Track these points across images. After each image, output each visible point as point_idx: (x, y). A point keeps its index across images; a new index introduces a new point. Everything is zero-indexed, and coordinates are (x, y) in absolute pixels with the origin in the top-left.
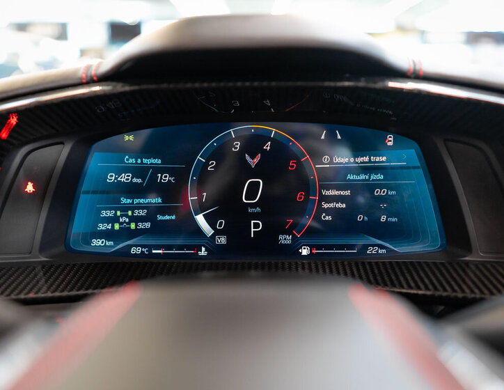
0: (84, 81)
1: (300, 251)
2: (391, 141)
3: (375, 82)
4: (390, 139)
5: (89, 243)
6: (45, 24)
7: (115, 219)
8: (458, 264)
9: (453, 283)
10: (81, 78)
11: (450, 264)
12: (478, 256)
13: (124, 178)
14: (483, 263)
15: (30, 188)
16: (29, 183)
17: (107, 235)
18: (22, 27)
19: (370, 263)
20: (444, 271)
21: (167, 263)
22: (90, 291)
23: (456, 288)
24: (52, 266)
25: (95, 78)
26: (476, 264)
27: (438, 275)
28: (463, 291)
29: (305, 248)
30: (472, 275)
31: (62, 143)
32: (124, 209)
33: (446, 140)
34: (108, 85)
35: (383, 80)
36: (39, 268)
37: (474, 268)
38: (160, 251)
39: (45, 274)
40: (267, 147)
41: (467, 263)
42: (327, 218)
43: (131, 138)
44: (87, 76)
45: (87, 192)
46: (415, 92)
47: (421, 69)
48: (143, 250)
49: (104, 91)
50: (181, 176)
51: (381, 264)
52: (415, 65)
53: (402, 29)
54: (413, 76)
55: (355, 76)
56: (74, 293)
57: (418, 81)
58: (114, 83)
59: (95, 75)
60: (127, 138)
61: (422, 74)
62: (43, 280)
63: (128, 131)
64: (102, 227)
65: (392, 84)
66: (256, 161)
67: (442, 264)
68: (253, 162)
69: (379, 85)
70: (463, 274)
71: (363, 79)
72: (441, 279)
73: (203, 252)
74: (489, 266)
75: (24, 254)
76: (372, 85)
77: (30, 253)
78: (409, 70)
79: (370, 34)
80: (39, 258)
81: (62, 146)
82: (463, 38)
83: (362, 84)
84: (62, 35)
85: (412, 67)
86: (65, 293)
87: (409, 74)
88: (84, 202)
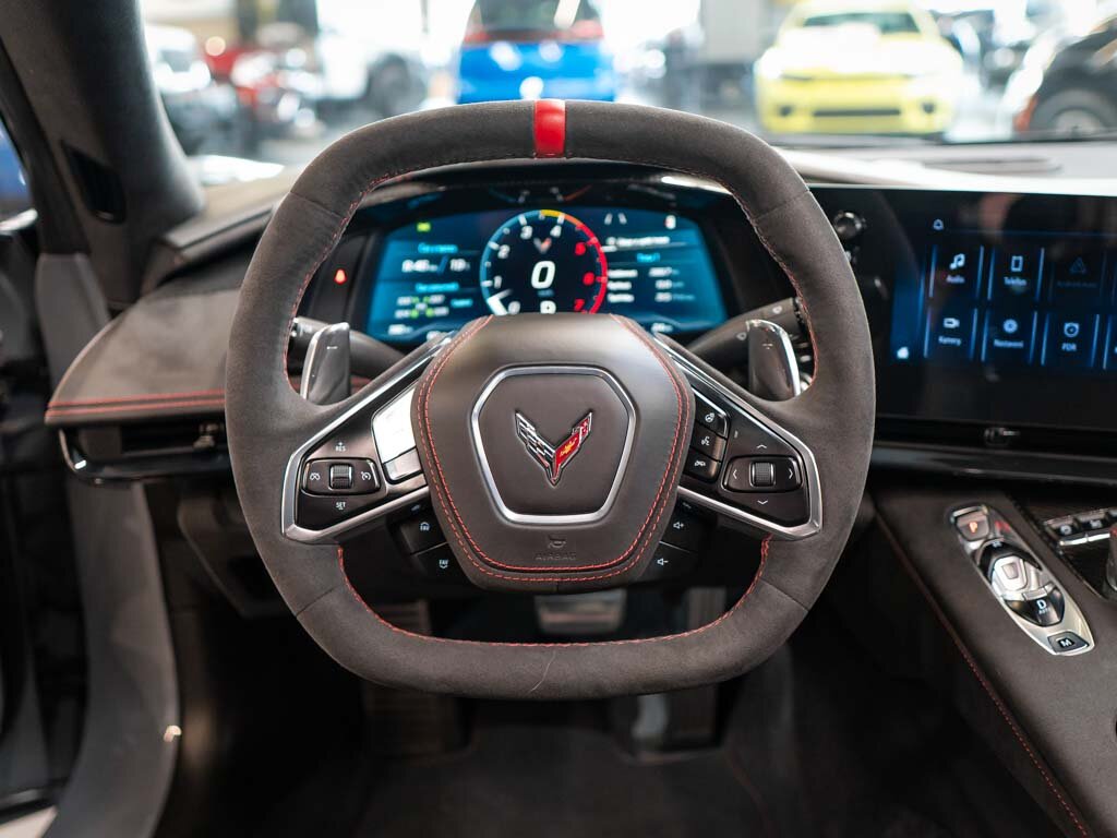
5: (387, 330)
7: (411, 307)
13: (422, 266)
15: (340, 277)
16: (339, 271)
17: (406, 322)
32: (421, 296)
40: (556, 231)
45: (386, 280)
50: (474, 262)
63: (423, 220)
64: (400, 314)
68: (544, 246)
88: (382, 292)
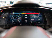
1: (30, 24)
39: (5, 26)
41: (47, 25)
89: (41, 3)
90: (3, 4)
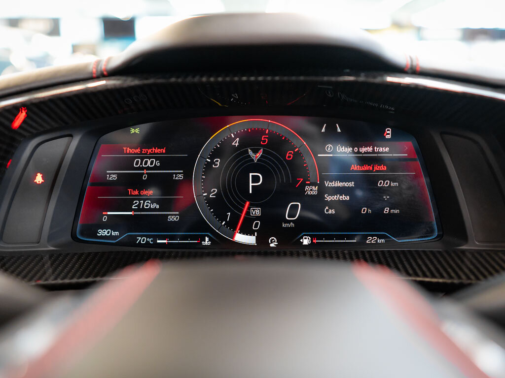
0: (94, 75)
1: (301, 240)
2: (389, 134)
3: (375, 77)
4: (388, 132)
5: (95, 233)
6: (36, 19)
8: (455, 252)
9: (450, 270)
10: (92, 73)
11: (447, 252)
12: (474, 244)
14: (479, 252)
15: (39, 179)
16: (39, 174)
18: (14, 23)
19: (369, 252)
20: (441, 259)
21: (172, 252)
22: (98, 279)
23: (453, 274)
24: (60, 255)
25: (105, 73)
26: (472, 252)
27: (436, 262)
28: (459, 277)
29: (305, 238)
30: (468, 263)
31: (71, 136)
33: (442, 134)
34: (118, 80)
35: (382, 76)
36: (46, 258)
37: (470, 256)
38: (165, 241)
39: (52, 265)
41: (463, 252)
42: (330, 212)
43: (137, 131)
44: (97, 71)
46: (413, 86)
47: (417, 65)
48: (148, 239)
49: (114, 85)
51: (380, 253)
52: (412, 61)
53: (398, 25)
54: (410, 71)
55: (355, 71)
56: (82, 280)
57: (415, 76)
58: (124, 78)
59: (106, 70)
60: (133, 131)
61: (419, 70)
62: (50, 271)
63: (135, 124)
65: (390, 79)
66: (259, 155)
67: (439, 252)
68: (256, 157)
69: (378, 80)
70: (459, 262)
71: (362, 74)
72: (439, 266)
73: (207, 242)
74: (484, 254)
75: (33, 243)
76: (371, 80)
77: (38, 242)
78: (407, 66)
79: (367, 30)
80: (47, 247)
81: (71, 138)
82: (459, 34)
83: (362, 78)
84: (54, 30)
85: (409, 63)
86: (74, 280)
87: (406, 69)
89: (419, 29)
90: (28, 39)
